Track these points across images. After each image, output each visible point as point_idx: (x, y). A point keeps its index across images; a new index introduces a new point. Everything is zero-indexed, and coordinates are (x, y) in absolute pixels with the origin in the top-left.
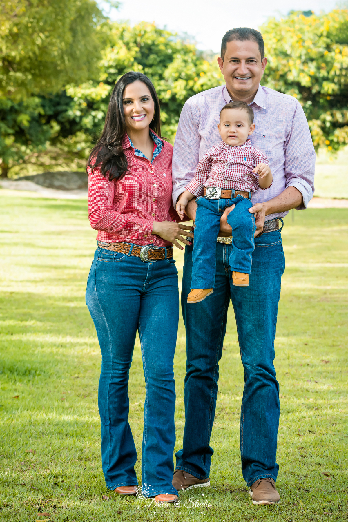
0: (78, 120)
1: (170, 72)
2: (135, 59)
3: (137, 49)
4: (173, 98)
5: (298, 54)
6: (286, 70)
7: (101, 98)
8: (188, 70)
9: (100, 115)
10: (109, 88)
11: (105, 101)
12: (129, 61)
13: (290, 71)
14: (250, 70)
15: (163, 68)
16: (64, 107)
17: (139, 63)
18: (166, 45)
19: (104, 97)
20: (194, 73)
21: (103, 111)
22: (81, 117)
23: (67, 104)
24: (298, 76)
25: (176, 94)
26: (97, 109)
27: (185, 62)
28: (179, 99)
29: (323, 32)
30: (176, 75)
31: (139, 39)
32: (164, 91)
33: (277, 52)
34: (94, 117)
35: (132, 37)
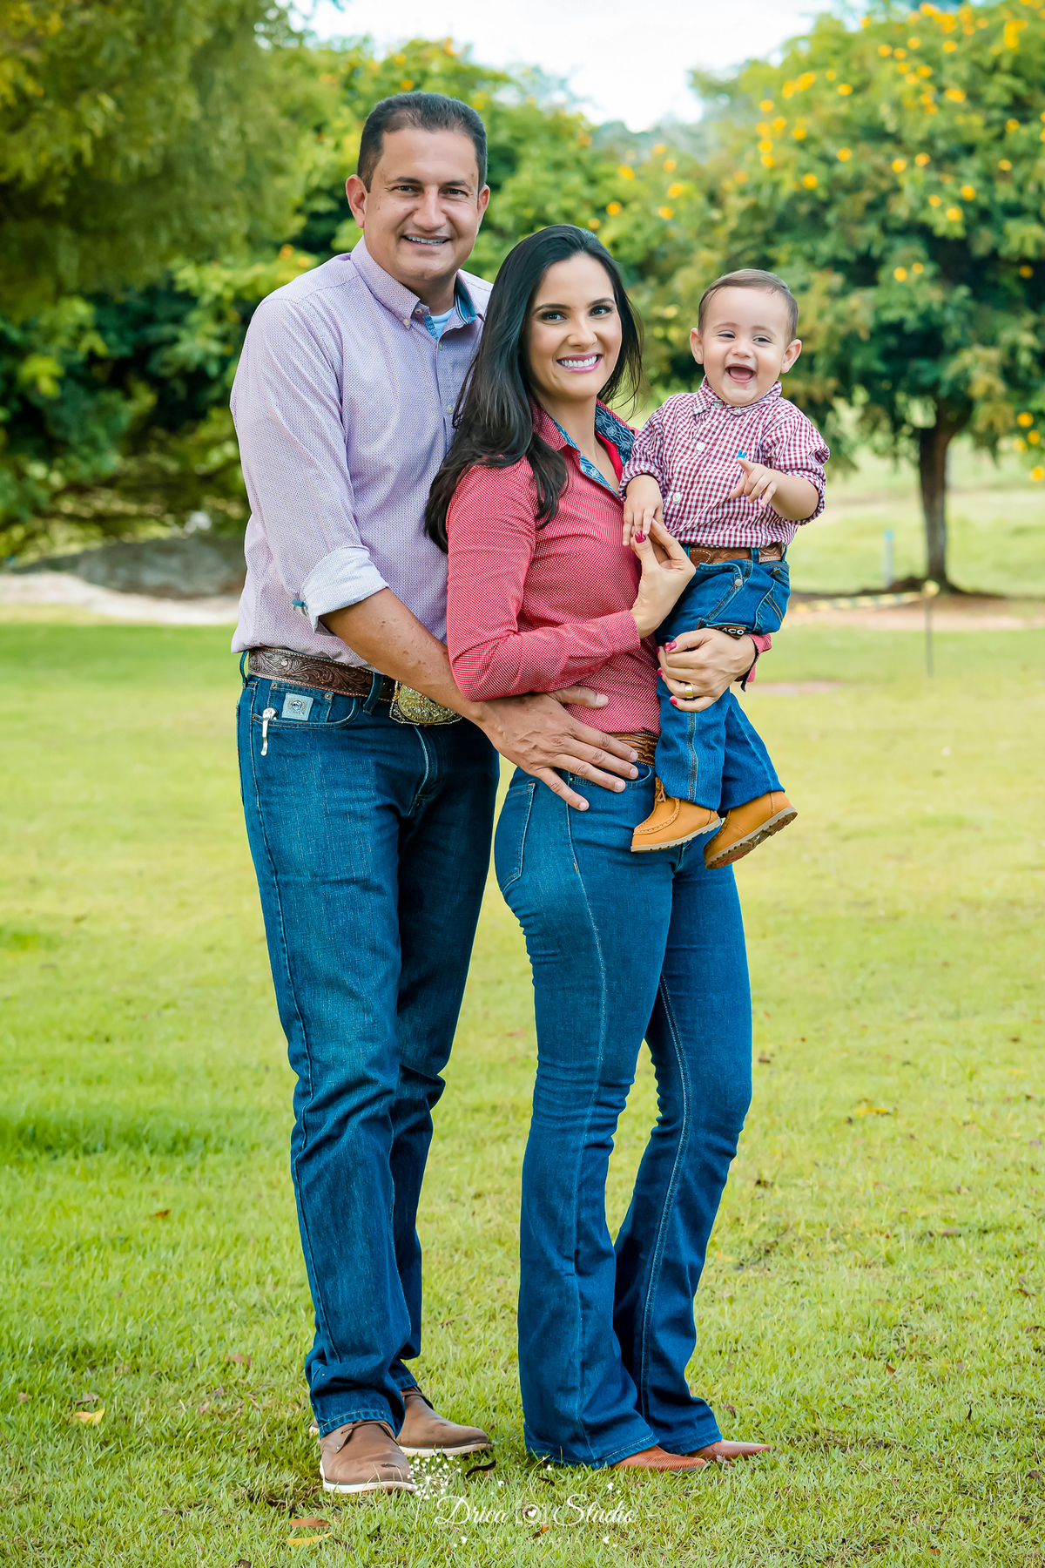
0: (213, 369)
5: (921, 134)
8: (567, 196)
16: (167, 330)
18: (494, 116)
22: (224, 363)
23: (177, 320)
27: (556, 165)
29: (1000, 56)
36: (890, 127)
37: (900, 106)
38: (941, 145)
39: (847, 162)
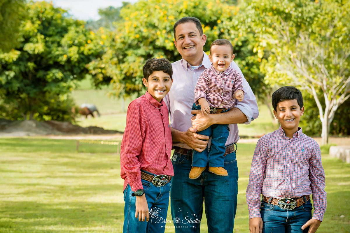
1: (65, 40)
2: (38, 30)
3: (39, 22)
4: (69, 60)
5: (163, 26)
6: (155, 37)
7: (13, 60)
8: (80, 39)
9: (12, 74)
10: (18, 53)
11: (16, 63)
12: (34, 32)
13: (158, 38)
14: (193, 41)
15: (60, 37)
17: (42, 34)
18: (62, 19)
19: (15, 59)
20: (84, 41)
21: (15, 72)
24: (164, 42)
25: (71, 57)
26: (10, 69)
27: (77, 32)
28: (73, 61)
29: (182, 9)
30: (70, 42)
31: (41, 15)
32: (62, 55)
33: (148, 25)
34: (7, 76)
35: (34, 14)
36: (156, 25)
37: (159, 20)
38: (168, 29)
39: (145, 32)
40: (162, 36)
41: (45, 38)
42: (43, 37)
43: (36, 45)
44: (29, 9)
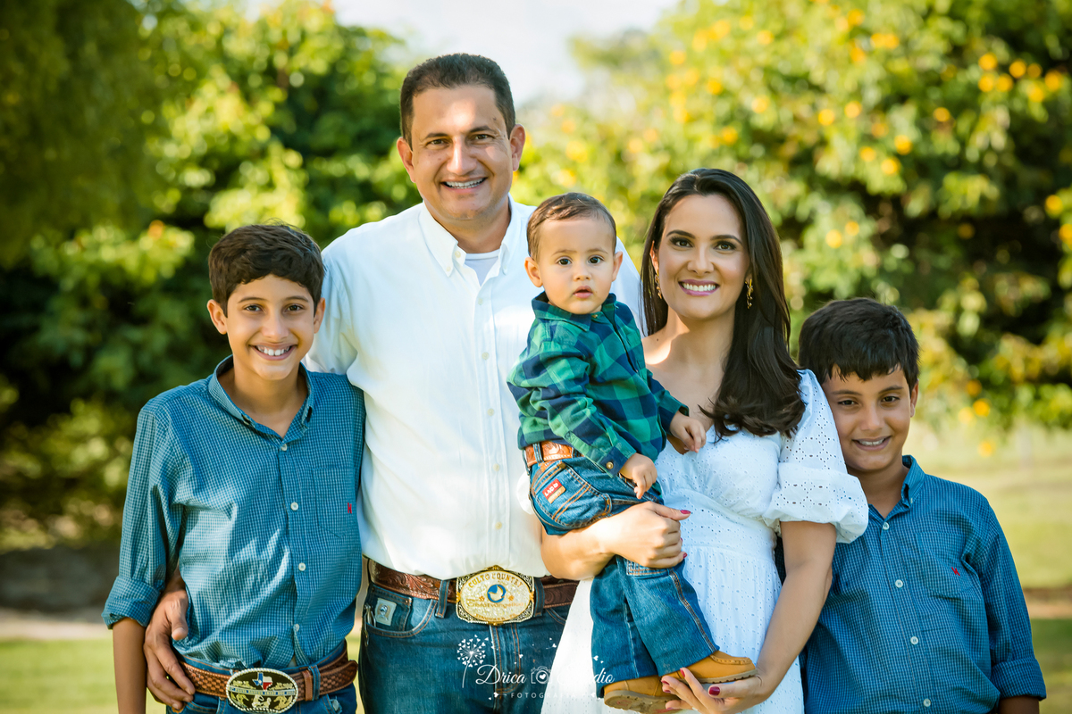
0: (77, 359)
1: (394, 168)
2: (275, 130)
3: (275, 96)
5: (849, 84)
6: (809, 138)
7: (159, 275)
10: (182, 241)
12: (254, 138)
14: (481, 161)
15: (372, 160)
16: (25, 320)
17: (289, 144)
19: (167, 272)
22: (90, 353)
23: (38, 308)
24: (856, 159)
31: (281, 61)
33: (775, 79)
34: (137, 348)
36: (817, 77)
37: (828, 57)
38: (873, 96)
39: (764, 112)
40: (844, 132)
41: (304, 166)
42: (294, 158)
43: (268, 199)
44: (226, 31)
